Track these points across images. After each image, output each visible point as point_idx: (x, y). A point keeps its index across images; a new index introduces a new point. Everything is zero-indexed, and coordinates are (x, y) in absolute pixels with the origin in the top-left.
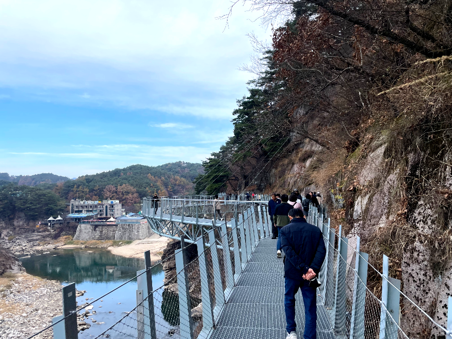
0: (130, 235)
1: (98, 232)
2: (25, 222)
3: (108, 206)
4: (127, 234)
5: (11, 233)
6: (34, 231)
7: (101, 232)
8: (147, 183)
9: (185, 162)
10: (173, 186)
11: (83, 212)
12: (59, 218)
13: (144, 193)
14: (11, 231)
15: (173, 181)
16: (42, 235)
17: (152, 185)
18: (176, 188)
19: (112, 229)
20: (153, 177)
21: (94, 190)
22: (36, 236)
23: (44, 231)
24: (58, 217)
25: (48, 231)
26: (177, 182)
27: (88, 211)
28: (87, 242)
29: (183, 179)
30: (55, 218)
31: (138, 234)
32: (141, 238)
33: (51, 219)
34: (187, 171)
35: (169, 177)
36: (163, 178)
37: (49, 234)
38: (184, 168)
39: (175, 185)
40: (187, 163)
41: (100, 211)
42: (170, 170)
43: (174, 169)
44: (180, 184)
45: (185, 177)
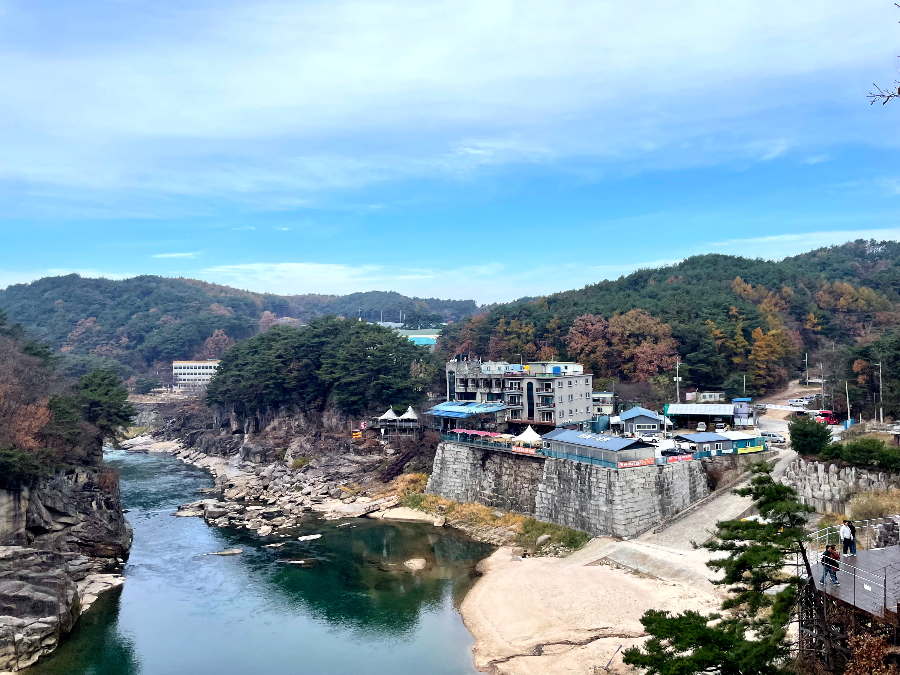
0: (582, 509)
1: (491, 476)
2: (341, 420)
3: (536, 385)
4: (575, 505)
5: (308, 446)
6: (347, 450)
7: (498, 476)
8: (717, 306)
9: (879, 241)
10: (827, 313)
11: (478, 396)
12: (410, 414)
13: (696, 337)
14: (308, 440)
15: (827, 297)
16: (361, 464)
17: (734, 310)
18: (837, 320)
19: (527, 471)
20: (749, 287)
21: (547, 331)
22: (348, 464)
23: (370, 451)
24: (405, 411)
25: (380, 450)
26: (842, 301)
27: (491, 397)
28: (458, 508)
29: (866, 291)
30: (399, 413)
31: (611, 512)
32: (620, 530)
33: (390, 415)
34: (882, 265)
35: (812, 287)
36: (788, 290)
37: (381, 461)
38: (875, 258)
39: (834, 310)
40: (883, 243)
41: (513, 399)
42: (823, 265)
43: (836, 265)
44: (853, 307)
45: (876, 287)
